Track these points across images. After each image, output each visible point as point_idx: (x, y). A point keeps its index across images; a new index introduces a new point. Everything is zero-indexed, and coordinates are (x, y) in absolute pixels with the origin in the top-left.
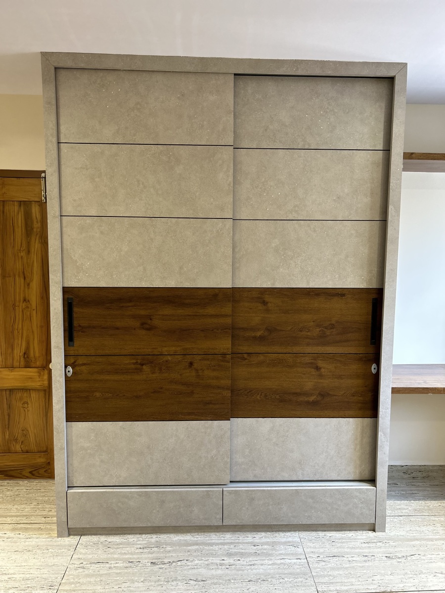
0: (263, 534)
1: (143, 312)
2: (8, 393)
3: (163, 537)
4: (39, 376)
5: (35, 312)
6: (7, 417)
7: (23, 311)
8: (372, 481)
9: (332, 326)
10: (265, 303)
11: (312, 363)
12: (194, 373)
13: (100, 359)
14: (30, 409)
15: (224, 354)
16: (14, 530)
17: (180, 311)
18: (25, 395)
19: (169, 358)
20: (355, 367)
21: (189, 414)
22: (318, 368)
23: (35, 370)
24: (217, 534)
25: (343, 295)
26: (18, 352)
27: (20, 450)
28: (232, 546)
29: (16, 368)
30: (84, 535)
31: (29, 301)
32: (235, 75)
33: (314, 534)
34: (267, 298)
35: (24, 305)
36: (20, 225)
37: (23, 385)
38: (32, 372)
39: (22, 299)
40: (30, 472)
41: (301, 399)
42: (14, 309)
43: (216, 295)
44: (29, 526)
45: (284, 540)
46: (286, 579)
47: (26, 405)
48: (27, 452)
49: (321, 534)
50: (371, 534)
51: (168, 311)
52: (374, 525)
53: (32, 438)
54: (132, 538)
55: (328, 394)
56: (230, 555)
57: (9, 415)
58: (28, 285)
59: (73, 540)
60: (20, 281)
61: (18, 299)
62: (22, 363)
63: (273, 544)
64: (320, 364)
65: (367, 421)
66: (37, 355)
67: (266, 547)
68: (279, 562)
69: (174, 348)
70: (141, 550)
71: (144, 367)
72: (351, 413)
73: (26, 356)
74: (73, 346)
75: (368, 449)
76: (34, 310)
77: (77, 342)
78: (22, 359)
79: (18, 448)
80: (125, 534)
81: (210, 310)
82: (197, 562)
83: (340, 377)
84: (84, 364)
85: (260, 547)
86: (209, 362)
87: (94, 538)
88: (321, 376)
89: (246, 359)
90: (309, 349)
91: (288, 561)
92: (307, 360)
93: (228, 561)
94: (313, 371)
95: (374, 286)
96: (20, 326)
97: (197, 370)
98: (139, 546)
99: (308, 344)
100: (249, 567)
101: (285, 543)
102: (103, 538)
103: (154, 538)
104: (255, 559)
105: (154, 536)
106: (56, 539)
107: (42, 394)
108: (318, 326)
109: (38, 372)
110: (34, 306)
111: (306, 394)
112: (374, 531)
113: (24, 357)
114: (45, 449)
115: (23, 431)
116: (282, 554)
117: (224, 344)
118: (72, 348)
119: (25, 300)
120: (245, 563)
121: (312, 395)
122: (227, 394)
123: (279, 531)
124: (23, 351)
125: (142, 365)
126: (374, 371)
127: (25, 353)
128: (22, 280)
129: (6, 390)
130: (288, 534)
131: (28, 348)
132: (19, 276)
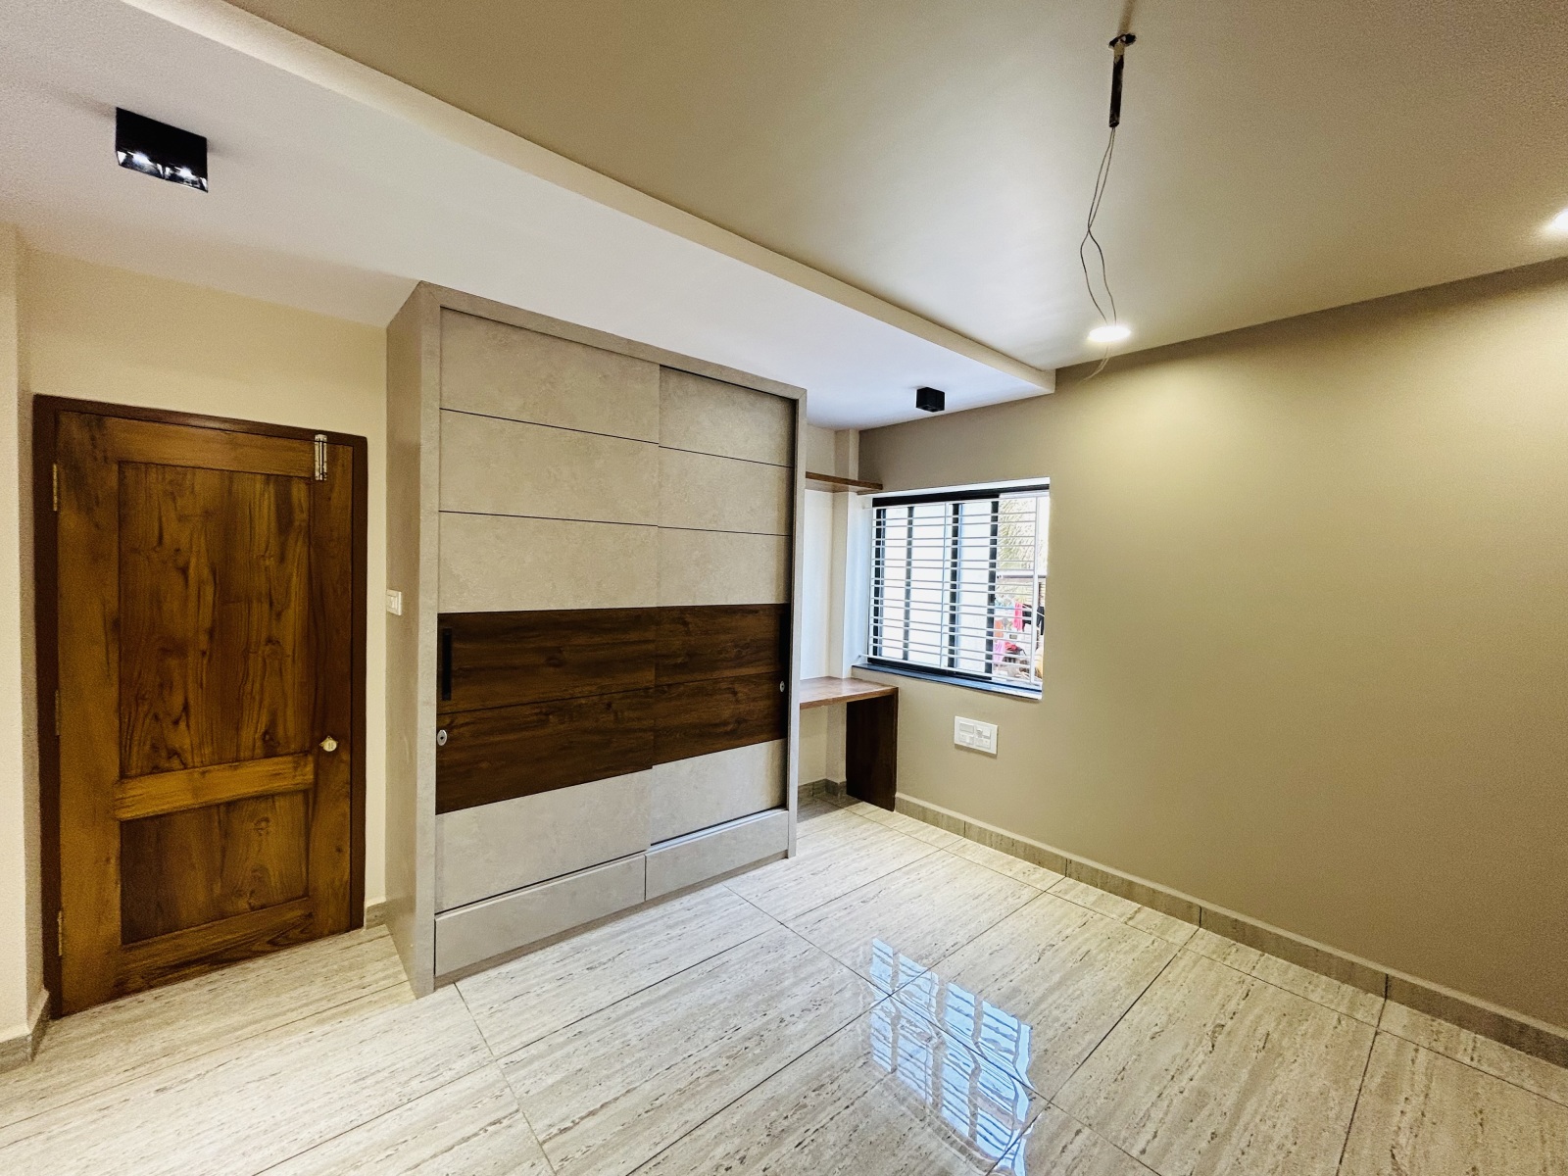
0: (688, 897)
1: (549, 644)
2: (223, 809)
3: (576, 941)
4: (295, 768)
5: (290, 660)
6: (218, 856)
7: (264, 661)
8: (783, 804)
9: (747, 646)
10: (685, 624)
11: (729, 688)
12: (612, 717)
13: (489, 714)
14: (272, 829)
15: (648, 688)
16: (322, 1022)
17: (597, 639)
18: (263, 805)
19: (583, 701)
20: (766, 688)
21: (607, 769)
22: (735, 693)
23: (290, 758)
24: (639, 914)
25: (757, 612)
26: (251, 734)
27: (247, 906)
28: (666, 919)
29: (244, 760)
30: (458, 980)
31: (278, 642)
32: (661, 365)
33: (737, 879)
34: (688, 618)
35: (268, 649)
36: (266, 517)
37: (260, 789)
38: (281, 764)
39: (263, 642)
40: (269, 942)
41: (722, 729)
42: (246, 659)
43: (638, 617)
44: (347, 1007)
45: (713, 894)
47: (263, 824)
48: (262, 907)
49: (744, 877)
50: (785, 861)
51: (581, 640)
52: (786, 851)
53: (274, 880)
54: (533, 958)
55: (746, 721)
56: (670, 927)
57: (224, 850)
58: (279, 615)
59: (449, 991)
60: (260, 611)
61: (254, 638)
62: (258, 752)
63: (707, 901)
64: (738, 687)
65: (777, 742)
66: (291, 732)
67: (700, 907)
68: (725, 914)
69: (588, 688)
70: (561, 963)
71: (551, 717)
72: (764, 736)
73: (267, 737)
74: (450, 699)
75: (777, 771)
76: (288, 656)
77: (453, 695)
78: (259, 743)
79: (242, 904)
80: (520, 957)
81: (633, 636)
82: (641, 947)
83: (754, 700)
84: (467, 724)
85: (695, 909)
86: (629, 701)
87: (481, 977)
88: (738, 701)
89: (665, 692)
90: (728, 673)
91: (733, 910)
92: (724, 685)
93: (675, 932)
94: (732, 699)
95: (782, 602)
96: (257, 686)
97: (616, 713)
98: (554, 961)
99: (726, 668)
101: (717, 896)
102: (492, 973)
103: (565, 946)
104: (700, 920)
105: (563, 944)
106: (415, 1003)
107: (300, 798)
108: (736, 646)
109: (295, 762)
110: (289, 652)
111: (725, 723)
112: (787, 857)
113: (264, 739)
114: (301, 893)
115: (255, 871)
116: (721, 907)
117: (648, 677)
118: (448, 703)
119: (269, 641)
120: (692, 928)
121: (729, 723)
122: (650, 736)
123: (702, 888)
124: (262, 728)
125: (547, 714)
126: (782, 689)
127: (266, 733)
128: (266, 606)
129: (218, 806)
130: (713, 888)
131: (273, 723)
132: (259, 600)
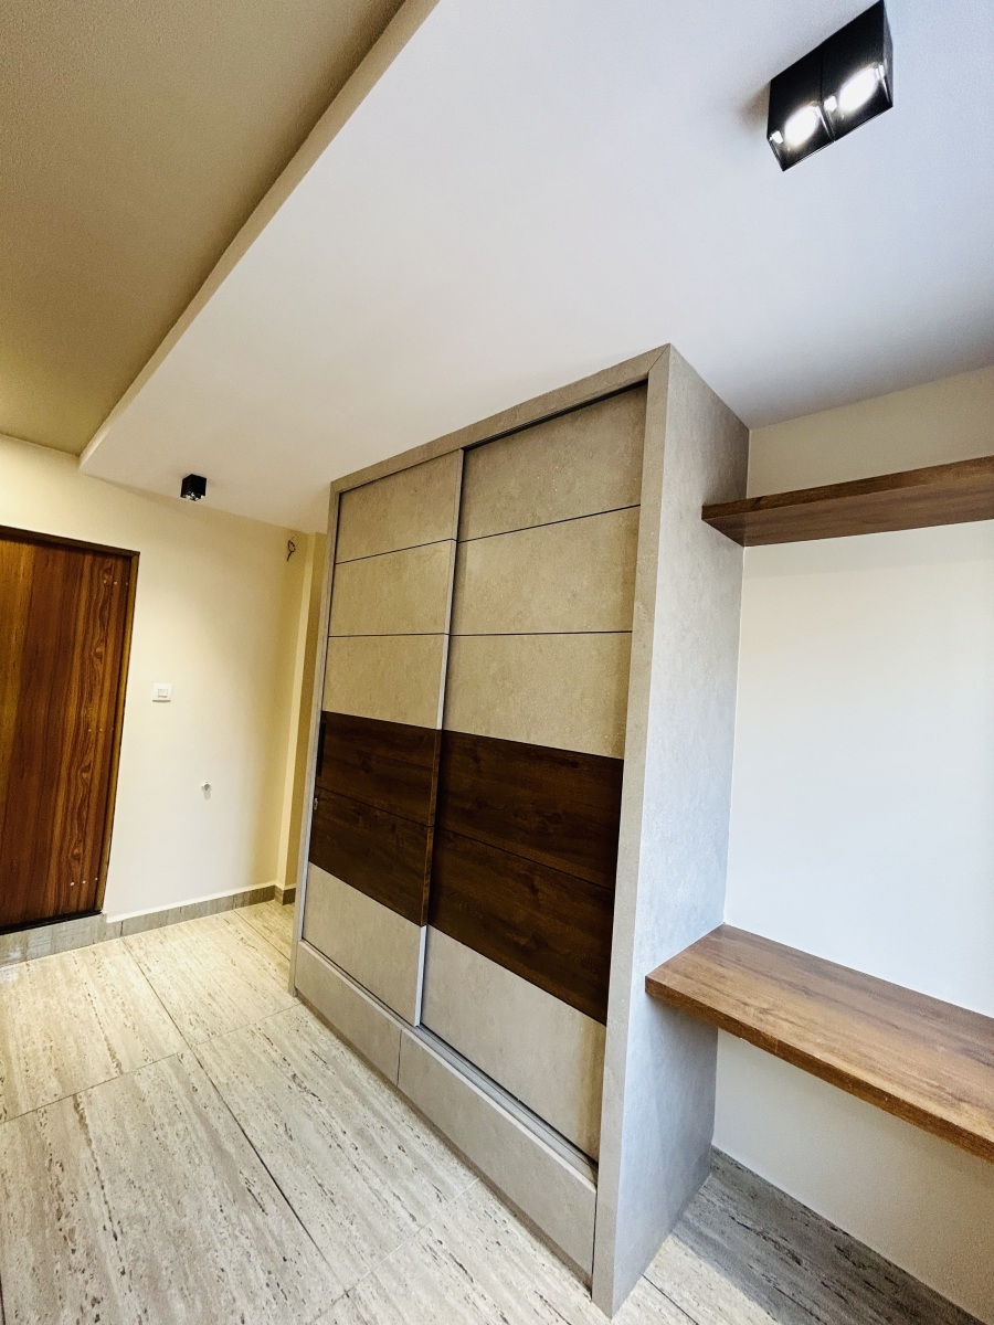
0: (434, 1143)
1: (365, 749)
3: (346, 1057)
9: (558, 819)
10: (477, 758)
11: (526, 877)
12: (396, 842)
13: (334, 797)
15: (424, 825)
17: (391, 754)
21: (387, 897)
22: (534, 890)
24: (392, 1097)
25: (574, 765)
28: (379, 1125)
30: (304, 1004)
32: (463, 450)
34: (480, 752)
41: (509, 934)
43: (421, 738)
45: (441, 1173)
46: (353, 1228)
49: (502, 1214)
50: (580, 1295)
51: (382, 751)
52: (589, 1279)
55: (546, 945)
56: (360, 1133)
59: (291, 1002)
64: (537, 882)
67: (408, 1161)
68: (387, 1196)
69: (382, 802)
70: (310, 1055)
71: (360, 817)
74: (321, 776)
80: (328, 1028)
82: (323, 1110)
84: (325, 800)
85: (402, 1155)
86: (408, 831)
87: (304, 1013)
88: (537, 905)
90: (524, 851)
91: (397, 1206)
92: (521, 868)
93: (347, 1138)
97: (398, 839)
98: (315, 1049)
99: (523, 842)
100: (348, 1167)
101: (435, 1179)
102: (309, 1018)
103: (338, 1051)
104: (372, 1165)
108: (538, 813)
111: (515, 929)
112: (589, 1293)
116: (407, 1189)
120: (355, 1158)
121: (523, 934)
123: (456, 1157)
130: (461, 1171)
